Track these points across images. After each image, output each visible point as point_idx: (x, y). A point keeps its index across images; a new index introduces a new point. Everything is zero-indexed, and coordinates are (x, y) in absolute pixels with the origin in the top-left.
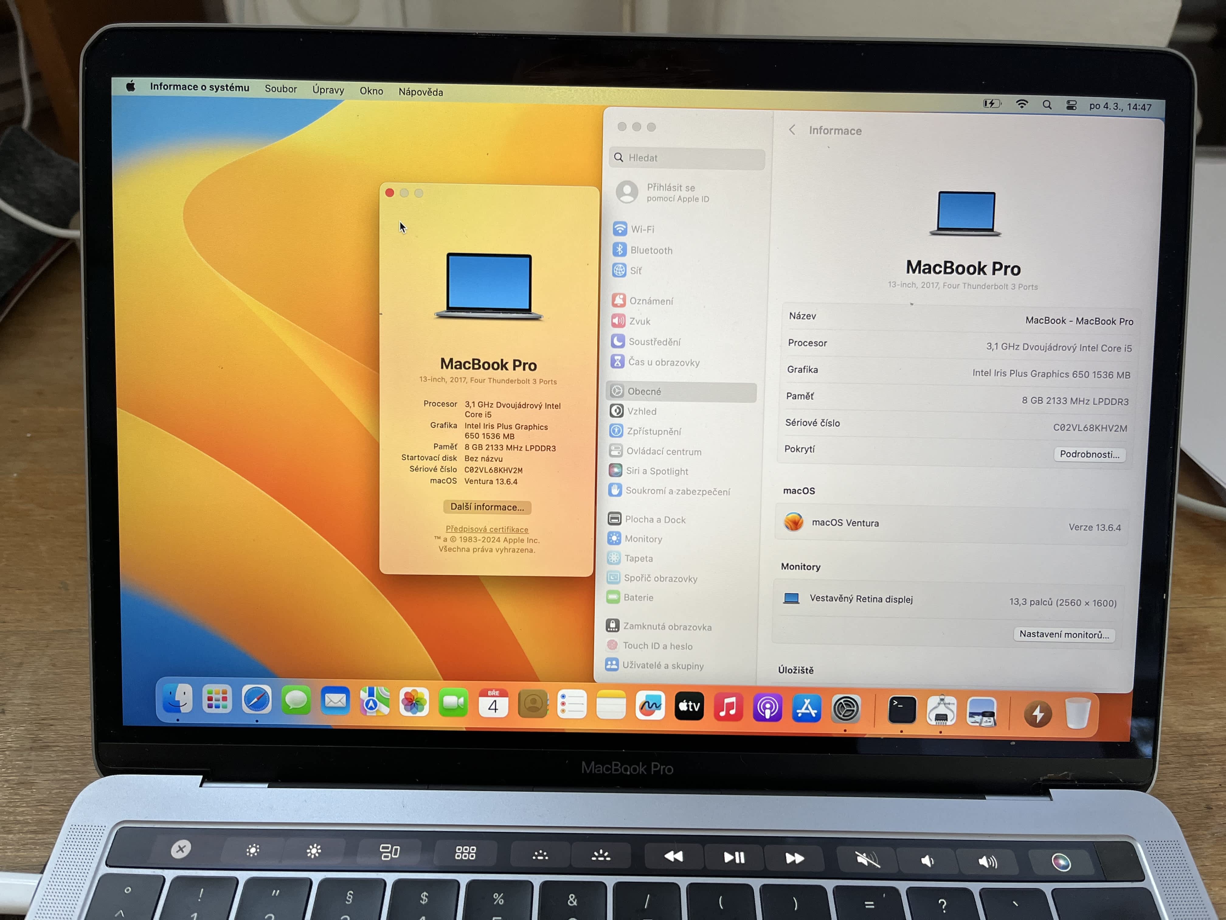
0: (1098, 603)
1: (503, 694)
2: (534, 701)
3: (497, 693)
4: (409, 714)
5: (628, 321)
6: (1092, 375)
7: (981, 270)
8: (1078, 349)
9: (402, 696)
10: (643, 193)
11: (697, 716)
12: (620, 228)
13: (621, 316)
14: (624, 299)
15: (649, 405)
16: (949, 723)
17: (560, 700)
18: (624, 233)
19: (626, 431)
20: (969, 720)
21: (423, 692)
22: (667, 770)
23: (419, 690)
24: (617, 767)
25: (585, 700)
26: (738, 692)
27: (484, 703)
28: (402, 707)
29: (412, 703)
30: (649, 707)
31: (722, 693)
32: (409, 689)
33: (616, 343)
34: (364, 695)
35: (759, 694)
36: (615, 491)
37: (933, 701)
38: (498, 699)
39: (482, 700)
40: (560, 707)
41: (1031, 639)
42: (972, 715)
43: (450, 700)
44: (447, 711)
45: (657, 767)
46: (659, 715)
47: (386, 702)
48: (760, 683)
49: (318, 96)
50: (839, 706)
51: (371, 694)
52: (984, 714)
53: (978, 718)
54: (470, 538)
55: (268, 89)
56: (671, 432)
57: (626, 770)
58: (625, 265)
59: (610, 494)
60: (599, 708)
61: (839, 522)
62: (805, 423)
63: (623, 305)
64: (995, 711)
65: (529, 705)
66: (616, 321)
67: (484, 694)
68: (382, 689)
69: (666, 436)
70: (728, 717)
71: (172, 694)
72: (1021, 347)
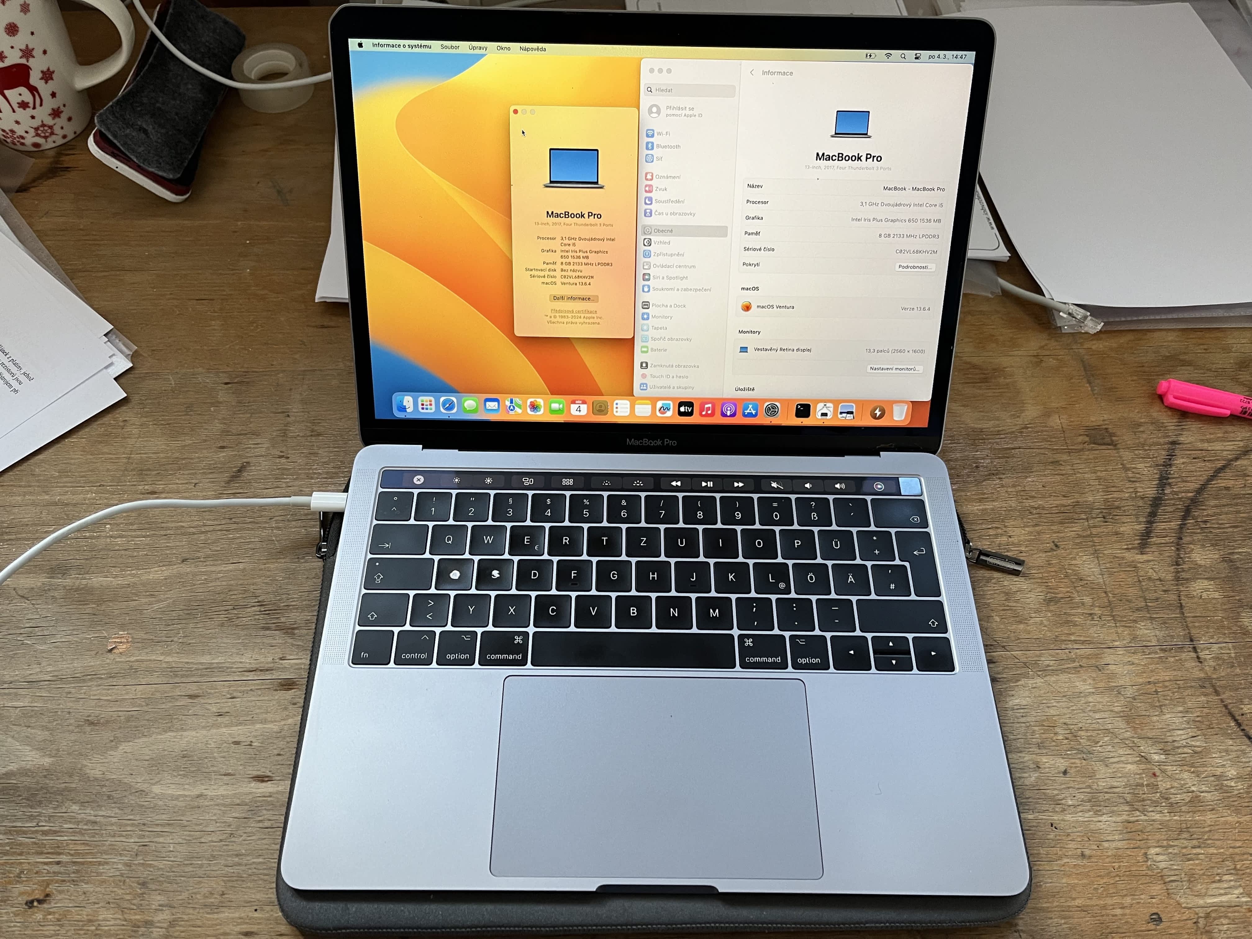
0: (915, 351)
1: (584, 402)
2: (601, 406)
3: (580, 402)
4: (533, 413)
5: (654, 189)
6: (919, 221)
7: (859, 158)
8: (912, 206)
9: (528, 404)
10: (664, 111)
11: (690, 414)
12: (650, 133)
13: (650, 186)
14: (652, 176)
15: (666, 239)
16: (828, 417)
17: (615, 406)
18: (653, 136)
19: (652, 254)
20: (840, 416)
21: (540, 401)
22: (674, 443)
23: (538, 400)
24: (646, 442)
25: (628, 406)
26: (713, 401)
27: (574, 407)
28: (528, 409)
29: (534, 407)
30: (664, 409)
31: (704, 402)
32: (532, 400)
33: (648, 202)
34: (508, 403)
35: (724, 402)
36: (646, 289)
37: (820, 406)
38: (581, 406)
39: (572, 406)
40: (615, 410)
41: (876, 371)
42: (841, 413)
43: (555, 406)
44: (553, 411)
45: (667, 441)
46: (669, 414)
47: (520, 407)
48: (725, 396)
49: (472, 52)
50: (768, 409)
51: (512, 402)
52: (848, 413)
53: (844, 415)
54: (565, 316)
55: (443, 47)
56: (678, 255)
57: (651, 443)
58: (652, 155)
59: (643, 291)
60: (636, 410)
61: (772, 307)
62: (755, 249)
63: (652, 180)
64: (854, 411)
65: (598, 408)
66: (647, 189)
67: (574, 402)
68: (517, 400)
69: (676, 257)
70: (707, 415)
71: (402, 402)
72: (880, 205)
